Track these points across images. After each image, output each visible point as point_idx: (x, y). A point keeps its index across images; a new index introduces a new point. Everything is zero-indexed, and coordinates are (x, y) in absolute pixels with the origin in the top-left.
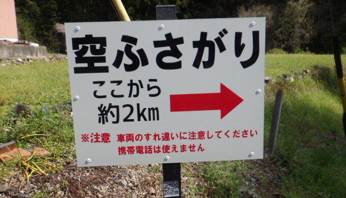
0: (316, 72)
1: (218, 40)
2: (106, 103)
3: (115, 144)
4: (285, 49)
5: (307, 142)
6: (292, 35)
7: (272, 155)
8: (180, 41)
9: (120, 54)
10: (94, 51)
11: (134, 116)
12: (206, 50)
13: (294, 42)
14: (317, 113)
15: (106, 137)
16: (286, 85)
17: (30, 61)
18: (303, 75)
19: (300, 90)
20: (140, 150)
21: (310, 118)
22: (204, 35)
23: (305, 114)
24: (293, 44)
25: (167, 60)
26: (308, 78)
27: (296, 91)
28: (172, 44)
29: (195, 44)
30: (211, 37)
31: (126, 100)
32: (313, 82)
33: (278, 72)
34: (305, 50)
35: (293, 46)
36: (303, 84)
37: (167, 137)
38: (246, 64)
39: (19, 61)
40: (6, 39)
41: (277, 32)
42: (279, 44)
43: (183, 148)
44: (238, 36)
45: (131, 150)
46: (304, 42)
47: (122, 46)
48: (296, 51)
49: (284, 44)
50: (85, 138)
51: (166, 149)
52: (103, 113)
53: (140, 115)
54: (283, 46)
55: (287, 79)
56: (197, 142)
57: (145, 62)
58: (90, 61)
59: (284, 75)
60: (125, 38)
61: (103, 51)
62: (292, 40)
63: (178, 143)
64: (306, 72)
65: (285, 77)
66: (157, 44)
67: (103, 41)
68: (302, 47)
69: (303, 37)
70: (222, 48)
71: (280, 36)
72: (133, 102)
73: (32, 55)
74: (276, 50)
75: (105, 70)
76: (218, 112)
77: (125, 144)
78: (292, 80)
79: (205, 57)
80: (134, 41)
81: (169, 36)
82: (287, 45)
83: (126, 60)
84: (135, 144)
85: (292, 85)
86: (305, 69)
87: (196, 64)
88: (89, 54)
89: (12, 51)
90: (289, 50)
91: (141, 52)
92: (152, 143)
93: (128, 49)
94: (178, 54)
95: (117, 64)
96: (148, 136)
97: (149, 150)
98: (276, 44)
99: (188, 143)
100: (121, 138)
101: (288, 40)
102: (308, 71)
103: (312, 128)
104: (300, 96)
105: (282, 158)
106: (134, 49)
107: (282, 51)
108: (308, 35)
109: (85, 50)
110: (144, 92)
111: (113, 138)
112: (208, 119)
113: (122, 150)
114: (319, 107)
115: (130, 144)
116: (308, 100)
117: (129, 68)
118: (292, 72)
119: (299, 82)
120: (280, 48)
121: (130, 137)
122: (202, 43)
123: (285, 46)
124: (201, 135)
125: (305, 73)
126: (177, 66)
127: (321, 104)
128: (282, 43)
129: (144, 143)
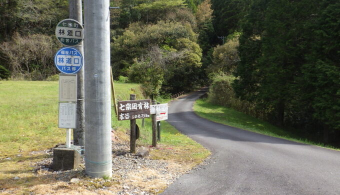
43: (161, 119)
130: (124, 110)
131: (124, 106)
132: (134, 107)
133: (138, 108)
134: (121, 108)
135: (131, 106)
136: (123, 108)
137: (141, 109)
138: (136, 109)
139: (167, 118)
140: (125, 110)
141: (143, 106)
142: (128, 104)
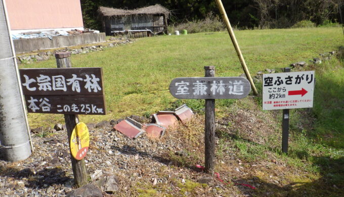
0: (339, 53)
1: (302, 77)
2: (271, 94)
3: (273, 104)
4: (313, 21)
5: (329, 106)
6: (321, 6)
7: (309, 112)
8: (292, 77)
9: (276, 81)
10: (269, 81)
11: (279, 97)
12: (299, 80)
13: (323, 13)
14: (338, 86)
15: (271, 102)
16: (315, 67)
17: (101, 47)
18: (329, 57)
19: (326, 69)
20: (279, 105)
21: (332, 91)
22: (298, 76)
23: (329, 88)
24: (321, 15)
25: (288, 82)
26: (333, 58)
27: (323, 70)
28: (290, 78)
29: (296, 78)
30: (300, 76)
31: (277, 93)
32: (337, 61)
33: (309, 55)
34: (333, 22)
35: (321, 17)
36: (328, 64)
37: (287, 102)
38: (309, 83)
39: (93, 48)
40: (76, 29)
41: (305, 4)
42: (308, 15)
43: (291, 105)
44: (307, 76)
45: (277, 105)
46: (333, 13)
47: (277, 79)
48: (324, 22)
49: (312, 15)
50: (265, 103)
51: (286, 105)
52: (271, 96)
53: (280, 96)
54: (311, 17)
55: (317, 62)
56: (295, 103)
57: (282, 83)
58: (268, 83)
59: (314, 59)
60: (278, 77)
61: (272, 81)
62: (320, 11)
63: (290, 103)
64: (332, 53)
65: (315, 61)
66: (286, 78)
67: (272, 78)
68: (330, 18)
69: (332, 8)
70: (303, 79)
71: (309, 7)
72: (279, 93)
73: (96, 41)
74: (304, 22)
75: (272, 85)
76: (301, 95)
77: (276, 104)
78: (320, 62)
79: (298, 81)
80: (280, 78)
81: (289, 76)
82: (315, 17)
83: (278, 83)
84: (278, 104)
85: (320, 66)
86: (331, 51)
87: (296, 83)
88: (268, 82)
89: (83, 39)
90: (318, 22)
91: (282, 81)
92: (283, 104)
93: (278, 80)
94: (291, 81)
95: (275, 84)
96: (282, 102)
97: (282, 105)
98: (304, 15)
99: (292, 103)
100: (275, 102)
101: (316, 11)
102: (333, 52)
103: (333, 97)
104: (326, 74)
105: (314, 114)
106: (280, 80)
107: (310, 23)
108: (337, 5)
109: (267, 81)
110: (282, 90)
111: (273, 103)
112: (298, 97)
113: (275, 106)
114: (341, 81)
115: (277, 104)
116: (332, 77)
117: (278, 85)
118: (320, 55)
119: (326, 63)
120: (308, 19)
121: (277, 102)
122: (298, 78)
123: (313, 17)
124: (296, 101)
125: (330, 55)
126: (291, 84)
127: (342, 79)
128: (310, 14)
129: (281, 104)
130: (34, 89)
131: (33, 80)
132: (59, 84)
133: (69, 87)
134: (27, 85)
135: (51, 82)
136: (31, 85)
137: (79, 90)
138: (65, 89)
139: (310, 105)
140: (37, 90)
141: (82, 84)
142: (42, 77)
